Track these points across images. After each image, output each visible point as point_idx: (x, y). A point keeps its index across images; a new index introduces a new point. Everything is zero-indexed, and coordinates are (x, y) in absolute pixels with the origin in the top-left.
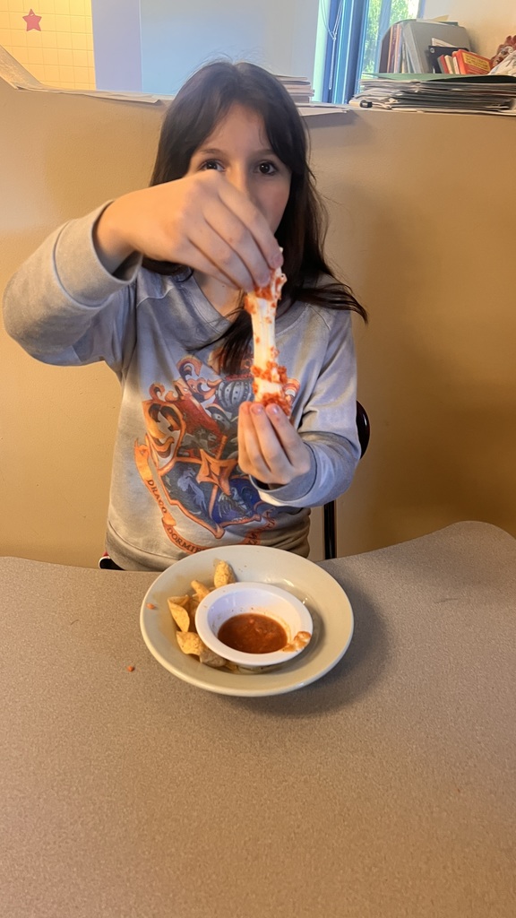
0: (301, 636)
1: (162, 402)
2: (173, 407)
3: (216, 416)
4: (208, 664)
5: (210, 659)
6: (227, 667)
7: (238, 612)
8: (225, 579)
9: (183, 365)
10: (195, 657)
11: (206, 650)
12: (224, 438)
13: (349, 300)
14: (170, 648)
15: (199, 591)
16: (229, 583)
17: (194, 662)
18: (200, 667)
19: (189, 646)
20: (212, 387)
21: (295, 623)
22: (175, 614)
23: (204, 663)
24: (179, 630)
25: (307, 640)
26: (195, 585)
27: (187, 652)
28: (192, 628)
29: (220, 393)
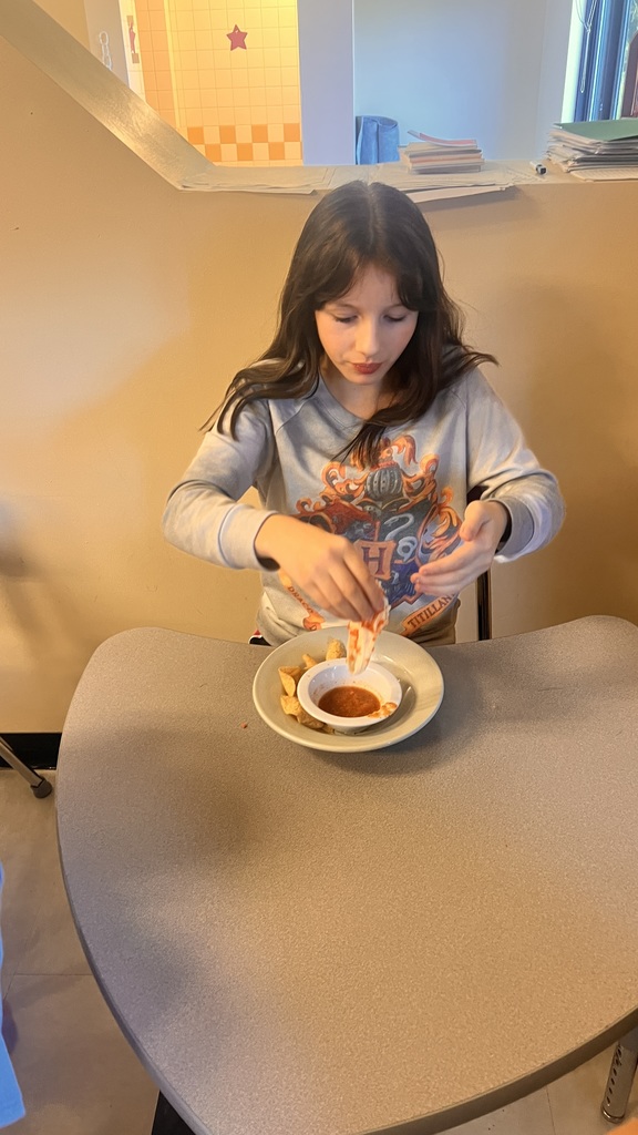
0: (388, 706)
1: (310, 512)
2: (322, 514)
3: (368, 508)
4: (306, 725)
5: (307, 720)
6: (323, 728)
7: (340, 684)
8: (336, 654)
9: (327, 473)
10: (294, 717)
11: (304, 714)
12: (378, 523)
13: (473, 356)
14: (274, 709)
15: (308, 664)
16: (339, 657)
17: (291, 721)
18: (297, 726)
19: (290, 708)
20: (360, 484)
21: (387, 693)
22: (284, 682)
23: (303, 724)
24: (287, 694)
25: (392, 710)
26: (305, 658)
27: (287, 713)
28: (295, 695)
29: (368, 487)
